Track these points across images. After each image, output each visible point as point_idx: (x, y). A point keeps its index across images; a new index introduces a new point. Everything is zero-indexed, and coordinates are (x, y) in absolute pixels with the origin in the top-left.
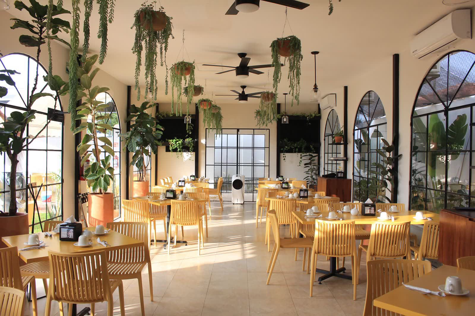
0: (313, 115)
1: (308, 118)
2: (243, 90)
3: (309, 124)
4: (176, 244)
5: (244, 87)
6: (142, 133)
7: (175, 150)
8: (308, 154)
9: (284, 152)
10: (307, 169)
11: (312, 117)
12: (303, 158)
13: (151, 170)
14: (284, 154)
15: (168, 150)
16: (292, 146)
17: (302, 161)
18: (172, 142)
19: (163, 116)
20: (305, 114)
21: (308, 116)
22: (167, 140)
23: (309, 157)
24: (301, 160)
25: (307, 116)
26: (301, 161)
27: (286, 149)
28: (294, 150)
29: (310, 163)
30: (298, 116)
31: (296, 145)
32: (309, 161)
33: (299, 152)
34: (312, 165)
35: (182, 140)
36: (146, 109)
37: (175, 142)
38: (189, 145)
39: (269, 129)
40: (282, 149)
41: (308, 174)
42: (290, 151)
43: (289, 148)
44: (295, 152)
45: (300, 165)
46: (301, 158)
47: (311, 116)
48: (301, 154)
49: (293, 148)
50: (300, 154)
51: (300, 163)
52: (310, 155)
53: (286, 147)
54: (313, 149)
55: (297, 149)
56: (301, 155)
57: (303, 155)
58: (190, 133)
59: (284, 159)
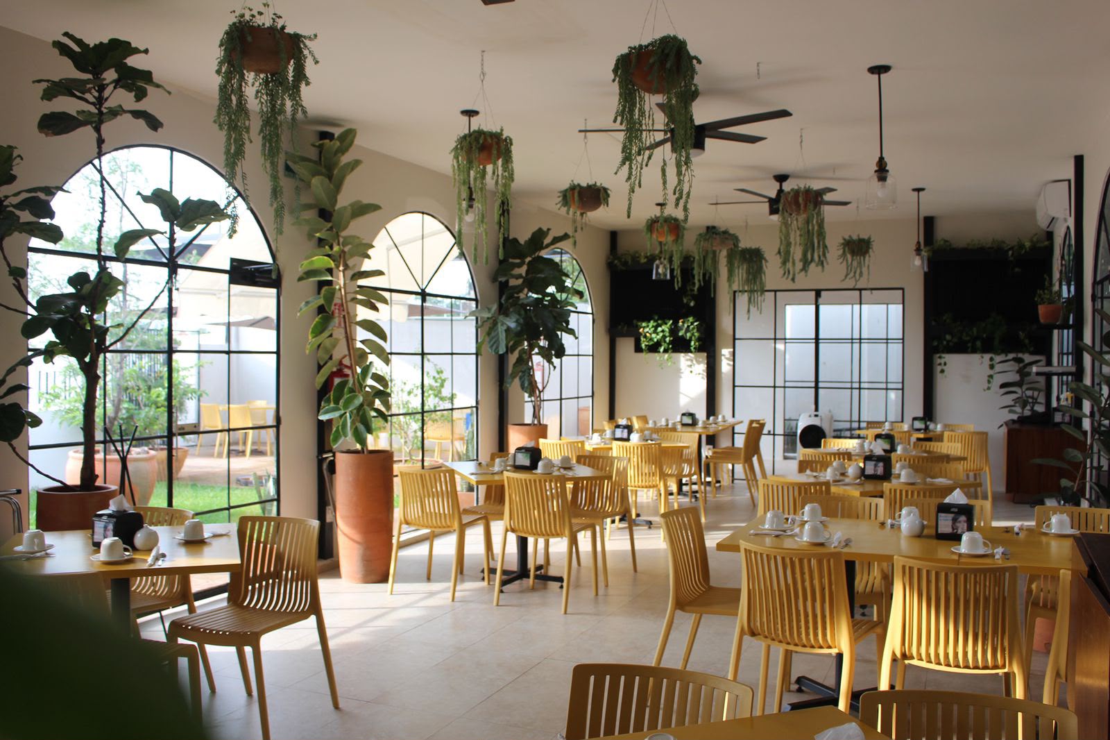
0: (1028, 244)
1: (1010, 253)
2: (781, 186)
3: (1017, 270)
4: (534, 581)
5: (781, 178)
6: (528, 308)
7: (654, 348)
8: (1011, 356)
9: (943, 352)
10: (1009, 400)
11: (1023, 251)
12: (998, 368)
13: (592, 396)
14: (940, 357)
15: (638, 349)
16: (964, 334)
17: (995, 376)
18: (647, 328)
19: (625, 263)
20: (1004, 242)
21: (1012, 248)
22: (635, 322)
23: (1016, 366)
24: (991, 372)
25: (1010, 249)
26: (991, 376)
27: (948, 342)
28: (969, 345)
29: (1018, 384)
30: (981, 250)
31: (975, 330)
32: (1017, 378)
33: (985, 350)
34: (1024, 387)
35: (671, 322)
36: (542, 248)
37: (653, 327)
38: (689, 335)
39: (903, 289)
40: (935, 343)
41: (1014, 412)
42: (960, 348)
43: (955, 340)
44: (974, 351)
45: (989, 388)
46: (992, 367)
47: (1021, 246)
48: (993, 356)
49: (968, 338)
50: (987, 357)
51: (989, 382)
52: (1015, 360)
53: (948, 337)
54: (1027, 341)
55: (978, 343)
56: (991, 359)
57: (998, 358)
58: (692, 304)
59: (942, 371)
